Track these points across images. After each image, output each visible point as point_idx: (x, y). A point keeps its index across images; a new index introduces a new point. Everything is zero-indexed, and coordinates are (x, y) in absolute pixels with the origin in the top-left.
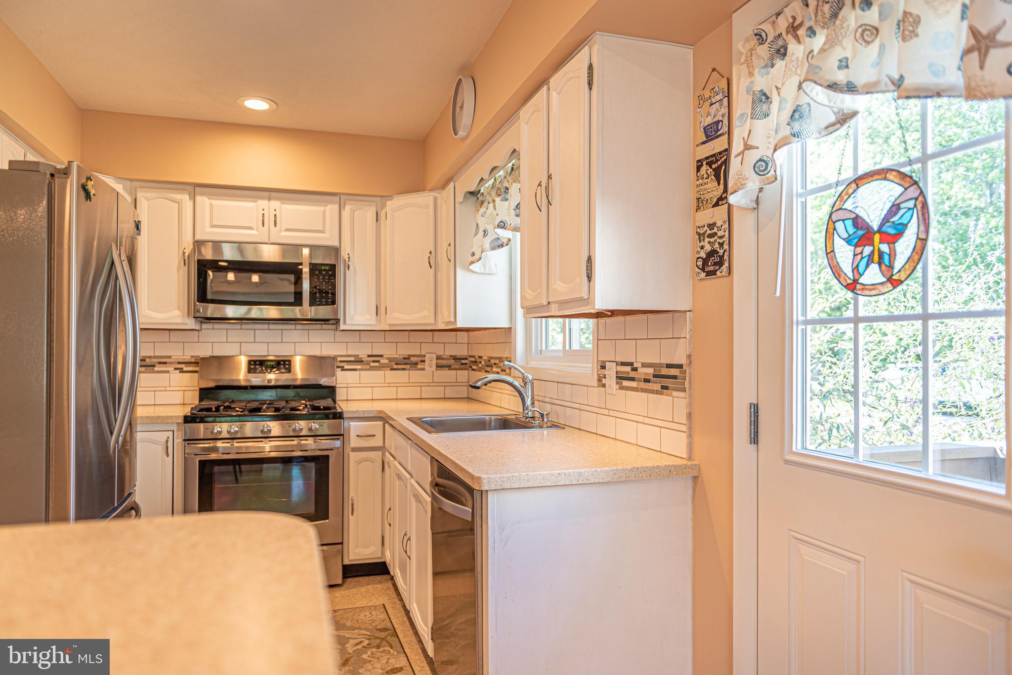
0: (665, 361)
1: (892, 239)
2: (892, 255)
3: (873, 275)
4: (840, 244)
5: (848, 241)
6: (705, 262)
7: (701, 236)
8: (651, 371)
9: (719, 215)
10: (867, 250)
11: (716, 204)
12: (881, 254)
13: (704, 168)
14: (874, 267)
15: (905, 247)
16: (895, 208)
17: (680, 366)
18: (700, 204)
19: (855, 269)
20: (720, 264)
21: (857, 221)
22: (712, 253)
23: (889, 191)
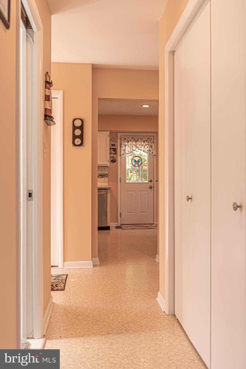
0: (102, 173)
1: (139, 162)
2: (139, 164)
3: (137, 165)
4: (133, 162)
5: (134, 162)
6: (112, 161)
7: (111, 158)
8: (99, 175)
9: (115, 156)
10: (136, 163)
11: (114, 154)
12: (138, 163)
13: (111, 149)
14: (137, 164)
15: (140, 163)
16: (139, 160)
17: (107, 174)
18: (110, 153)
19: (135, 164)
20: (115, 161)
21: (135, 160)
22: (112, 160)
23: (139, 158)
